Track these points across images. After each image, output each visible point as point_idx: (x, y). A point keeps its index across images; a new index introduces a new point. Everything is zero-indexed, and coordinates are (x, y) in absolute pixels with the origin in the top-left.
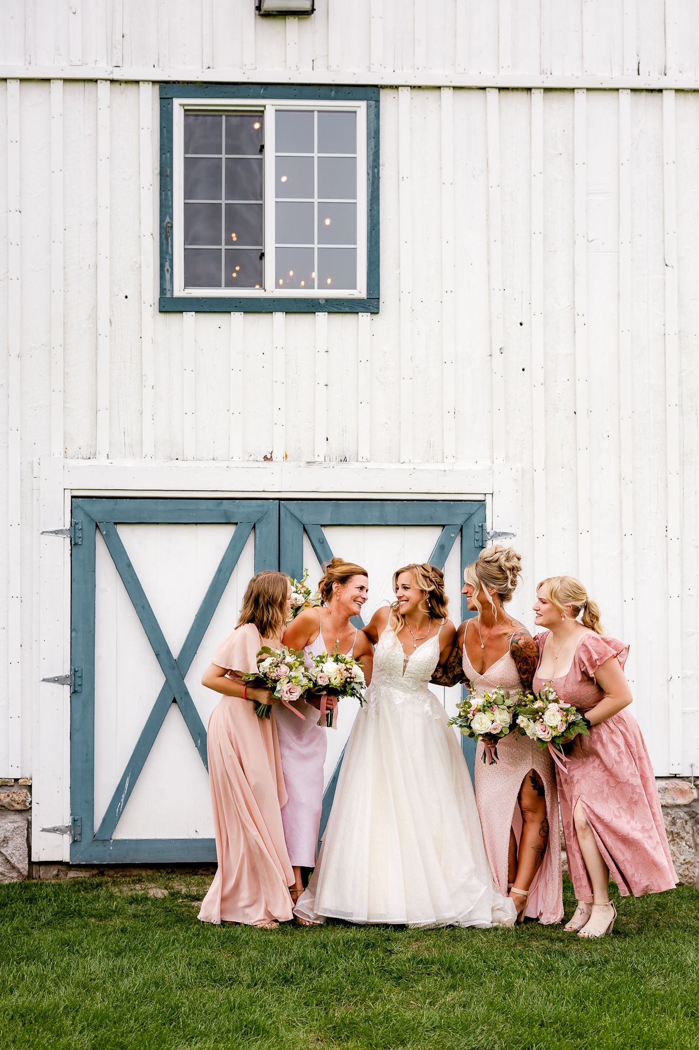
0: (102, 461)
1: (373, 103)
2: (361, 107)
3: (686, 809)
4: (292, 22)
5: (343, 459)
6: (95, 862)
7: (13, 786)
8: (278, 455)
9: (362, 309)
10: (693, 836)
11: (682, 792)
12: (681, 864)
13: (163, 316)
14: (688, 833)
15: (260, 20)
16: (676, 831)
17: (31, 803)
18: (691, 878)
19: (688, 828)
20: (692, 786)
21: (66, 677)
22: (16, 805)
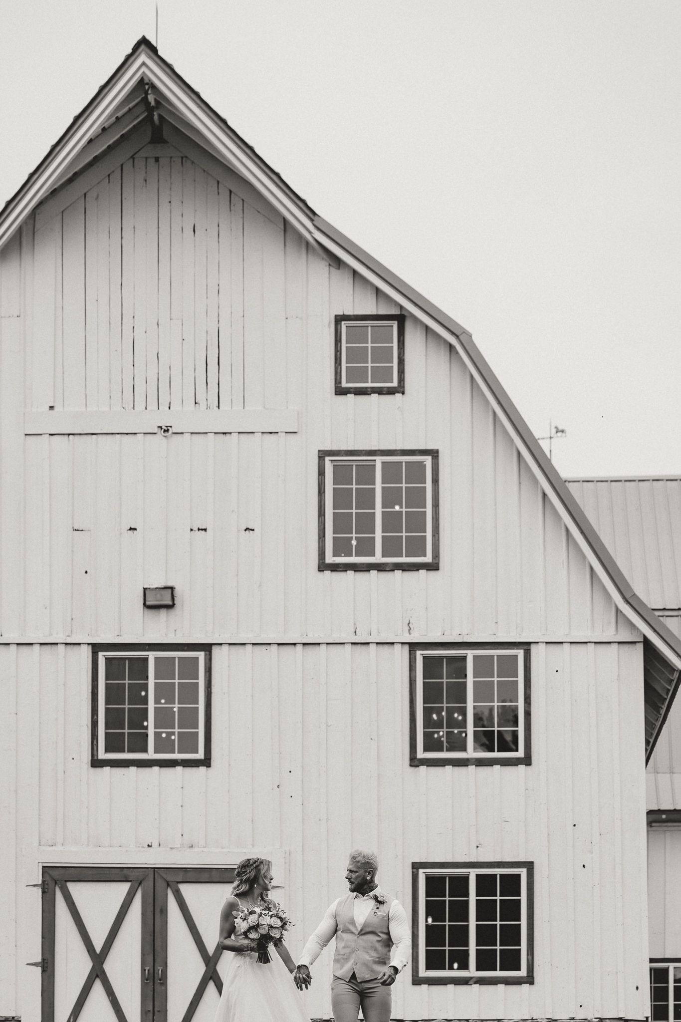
0: (59, 847)
1: (207, 653)
2: (201, 655)
4: (163, 612)
5: (190, 846)
7: (11, 1020)
8: (155, 844)
9: (202, 765)
13: (93, 769)
15: (146, 610)
21: (39, 963)
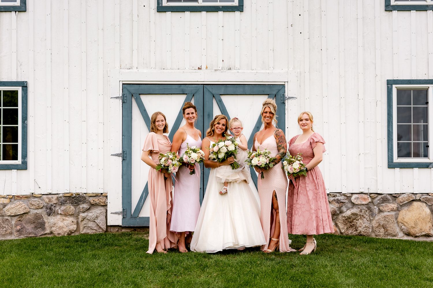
0: (135, 70)
3: (366, 206)
5: (229, 69)
6: (132, 226)
7: (100, 196)
8: (204, 67)
9: (237, 10)
10: (369, 216)
11: (365, 199)
12: (364, 227)
13: (158, 13)
14: (367, 215)
16: (362, 214)
17: (107, 203)
18: (368, 233)
19: (367, 213)
20: (369, 196)
21: (120, 154)
22: (101, 203)
